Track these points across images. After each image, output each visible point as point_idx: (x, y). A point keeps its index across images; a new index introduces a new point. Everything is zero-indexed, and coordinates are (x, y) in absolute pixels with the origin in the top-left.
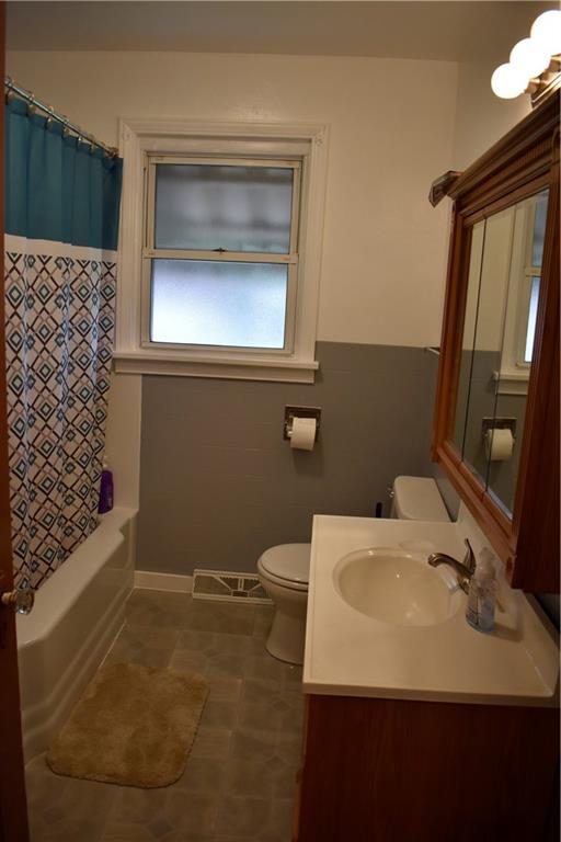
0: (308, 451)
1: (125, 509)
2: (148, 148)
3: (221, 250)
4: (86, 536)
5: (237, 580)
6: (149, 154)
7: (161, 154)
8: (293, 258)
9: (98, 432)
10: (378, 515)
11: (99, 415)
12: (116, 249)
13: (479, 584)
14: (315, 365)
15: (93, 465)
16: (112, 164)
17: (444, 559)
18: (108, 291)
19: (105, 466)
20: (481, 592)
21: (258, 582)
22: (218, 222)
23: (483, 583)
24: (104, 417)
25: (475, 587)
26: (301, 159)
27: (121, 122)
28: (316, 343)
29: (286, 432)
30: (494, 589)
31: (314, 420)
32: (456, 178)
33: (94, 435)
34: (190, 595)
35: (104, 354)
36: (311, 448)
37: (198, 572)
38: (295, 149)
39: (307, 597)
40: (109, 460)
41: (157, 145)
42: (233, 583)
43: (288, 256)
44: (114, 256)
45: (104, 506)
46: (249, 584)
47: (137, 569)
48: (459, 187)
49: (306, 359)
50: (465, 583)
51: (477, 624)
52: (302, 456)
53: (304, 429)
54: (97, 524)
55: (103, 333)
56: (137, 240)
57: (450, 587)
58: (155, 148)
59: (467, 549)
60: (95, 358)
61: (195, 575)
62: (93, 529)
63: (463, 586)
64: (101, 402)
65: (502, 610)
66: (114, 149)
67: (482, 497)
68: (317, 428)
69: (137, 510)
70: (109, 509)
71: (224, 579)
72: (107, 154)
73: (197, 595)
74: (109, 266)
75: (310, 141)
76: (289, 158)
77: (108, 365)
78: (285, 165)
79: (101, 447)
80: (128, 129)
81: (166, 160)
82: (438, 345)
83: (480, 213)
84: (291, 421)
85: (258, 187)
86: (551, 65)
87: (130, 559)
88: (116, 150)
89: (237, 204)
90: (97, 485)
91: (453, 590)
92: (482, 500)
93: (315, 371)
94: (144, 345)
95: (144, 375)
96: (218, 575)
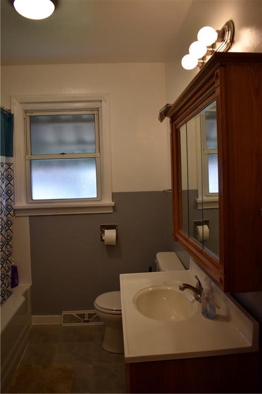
0: (114, 246)
1: (25, 284)
2: (25, 109)
3: (63, 154)
4: (5, 300)
5: (84, 314)
6: (26, 111)
7: (32, 111)
8: (98, 155)
9: (8, 246)
10: (150, 271)
11: (9, 238)
12: (12, 156)
13: (206, 295)
14: (113, 204)
15: (7, 263)
16: (8, 116)
17: (186, 286)
18: (10, 177)
19: (13, 263)
20: (207, 299)
21: (95, 314)
22: (61, 143)
23: (208, 294)
24: (11, 239)
25: (204, 297)
26: (98, 109)
27: (12, 97)
28: (112, 193)
29: (102, 237)
30: (213, 297)
31: (115, 230)
32: (170, 107)
33: (6, 247)
34: (61, 325)
35: (9, 207)
36: (115, 244)
37: (64, 313)
38: (94, 105)
39: (121, 318)
40: (15, 260)
41: (30, 107)
42: (82, 316)
43: (95, 154)
44: (12, 160)
45: (14, 284)
46: (90, 315)
47: (33, 315)
48: (172, 112)
49: (108, 201)
50: (199, 297)
51: (208, 316)
52: (111, 248)
53: (110, 235)
54: (11, 293)
55: (8, 197)
56: (23, 152)
57: (191, 300)
58: (29, 108)
59: (196, 281)
60: (5, 209)
61: (63, 314)
62: (9, 296)
63: (197, 299)
64: (9, 231)
65: (219, 308)
66: (9, 110)
67: (201, 252)
68: (117, 234)
69: (31, 285)
70: (16, 285)
71: (77, 315)
72: (5, 112)
73: (64, 325)
74: (9, 165)
75: (101, 101)
76: (92, 109)
77: (12, 213)
78: (90, 113)
79: (10, 254)
80: (15, 100)
81: (34, 114)
82: (171, 188)
83: (183, 121)
84: (103, 232)
85: (79, 124)
86: (207, 52)
87: (29, 310)
88: (10, 110)
89: (69, 133)
90: (10, 274)
91: (193, 302)
92: (202, 254)
93: (113, 206)
94: (28, 202)
95: (30, 216)
96: (74, 313)
